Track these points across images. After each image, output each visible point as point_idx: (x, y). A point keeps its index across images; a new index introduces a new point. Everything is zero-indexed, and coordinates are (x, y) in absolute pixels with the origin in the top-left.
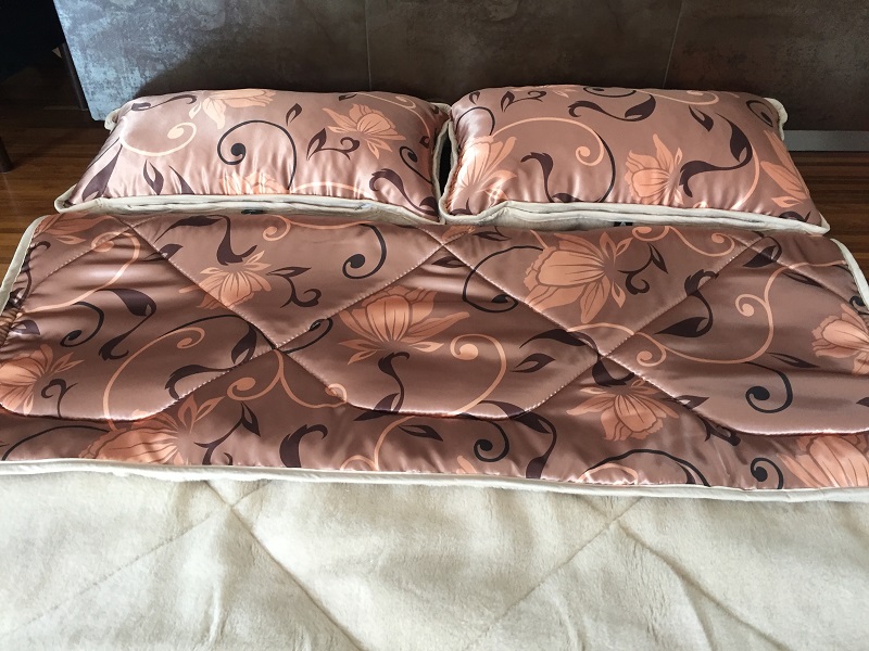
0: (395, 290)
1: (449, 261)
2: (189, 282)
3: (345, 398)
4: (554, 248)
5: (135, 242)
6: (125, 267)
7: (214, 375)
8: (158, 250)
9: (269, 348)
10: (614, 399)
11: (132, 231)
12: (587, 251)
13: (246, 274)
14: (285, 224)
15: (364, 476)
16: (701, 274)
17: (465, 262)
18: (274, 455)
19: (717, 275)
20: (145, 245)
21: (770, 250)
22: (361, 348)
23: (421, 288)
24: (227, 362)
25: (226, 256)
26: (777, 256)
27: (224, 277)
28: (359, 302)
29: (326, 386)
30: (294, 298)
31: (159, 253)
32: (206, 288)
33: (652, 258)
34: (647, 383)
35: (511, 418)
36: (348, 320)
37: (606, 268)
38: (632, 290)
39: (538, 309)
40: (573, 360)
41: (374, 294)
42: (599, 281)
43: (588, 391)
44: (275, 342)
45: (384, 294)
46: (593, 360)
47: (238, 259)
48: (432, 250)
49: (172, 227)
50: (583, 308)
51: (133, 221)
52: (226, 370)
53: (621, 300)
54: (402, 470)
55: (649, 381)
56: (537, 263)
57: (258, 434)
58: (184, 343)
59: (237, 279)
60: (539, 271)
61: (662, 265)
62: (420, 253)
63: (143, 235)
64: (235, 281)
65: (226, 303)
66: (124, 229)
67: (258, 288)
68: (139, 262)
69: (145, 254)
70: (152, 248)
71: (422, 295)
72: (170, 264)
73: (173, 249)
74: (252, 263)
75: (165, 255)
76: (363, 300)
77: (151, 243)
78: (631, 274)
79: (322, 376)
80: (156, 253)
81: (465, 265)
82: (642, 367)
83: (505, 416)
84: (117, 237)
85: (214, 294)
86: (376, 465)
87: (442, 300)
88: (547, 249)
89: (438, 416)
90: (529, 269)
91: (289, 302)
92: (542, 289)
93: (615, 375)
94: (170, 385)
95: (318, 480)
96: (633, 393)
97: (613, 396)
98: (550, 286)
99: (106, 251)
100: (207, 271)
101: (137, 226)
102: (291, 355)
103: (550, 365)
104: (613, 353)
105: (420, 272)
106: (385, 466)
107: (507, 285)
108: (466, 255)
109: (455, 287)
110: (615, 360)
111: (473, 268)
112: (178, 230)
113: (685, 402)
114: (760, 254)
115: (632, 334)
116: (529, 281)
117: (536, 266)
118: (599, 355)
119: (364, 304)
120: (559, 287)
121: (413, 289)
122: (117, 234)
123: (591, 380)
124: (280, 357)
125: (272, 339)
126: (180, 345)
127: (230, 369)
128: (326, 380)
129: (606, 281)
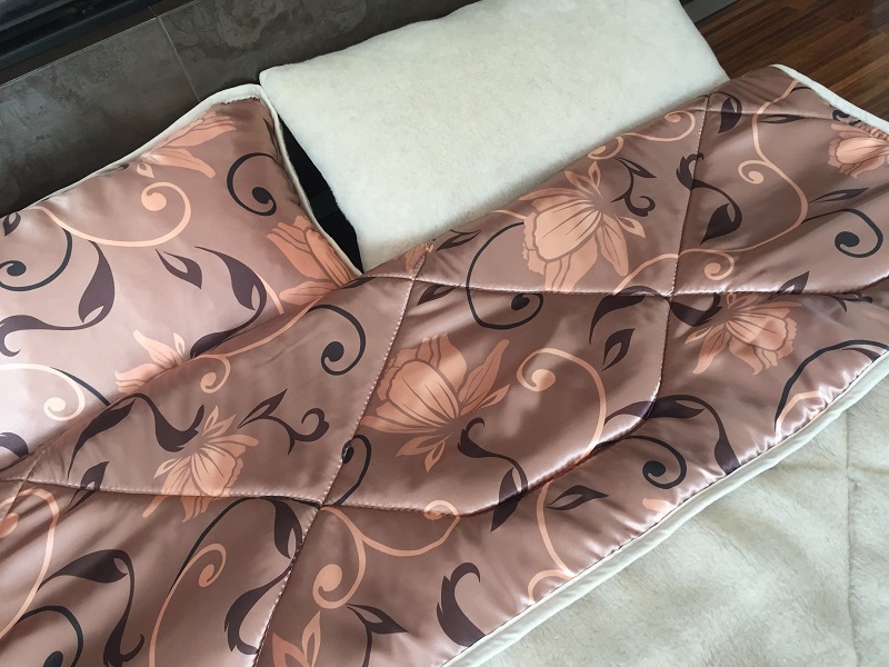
0: (402, 358)
1: (432, 292)
2: (146, 499)
3: (454, 510)
4: (533, 215)
5: (42, 495)
6: (51, 533)
7: (277, 590)
8: (78, 485)
9: (314, 511)
10: (725, 329)
11: (28, 485)
12: (566, 199)
13: (212, 444)
14: (219, 362)
15: (564, 595)
16: (685, 163)
17: (451, 284)
18: (444, 643)
19: (700, 156)
20: (58, 491)
21: (727, 104)
22: (425, 449)
23: (425, 339)
24: (278, 563)
25: (172, 439)
26: (740, 107)
27: (189, 464)
28: (372, 396)
29: (420, 513)
30: (294, 437)
31: (82, 488)
32: (174, 492)
33: (631, 171)
34: (739, 294)
35: (645, 418)
36: (380, 425)
37: (597, 205)
38: (641, 213)
39: (566, 289)
40: (649, 318)
41: (382, 377)
42: (602, 224)
43: (694, 339)
44: (314, 499)
45: (394, 370)
46: (666, 306)
47: (190, 434)
48: (405, 292)
49: (79, 446)
50: (610, 260)
51: (21, 472)
52: (285, 574)
53: (638, 229)
54: (600, 558)
55: (739, 290)
56: (529, 239)
57: (402, 630)
58: (206, 576)
59: (206, 455)
60: (537, 249)
61: (645, 174)
62: (395, 303)
63: (46, 481)
64: (205, 459)
65: (216, 493)
66: (17, 489)
67: (242, 450)
68: (65, 514)
69: (65, 501)
70: (69, 488)
71: (435, 347)
72: (105, 492)
73: (97, 473)
74: (212, 427)
75: (91, 486)
76: (375, 391)
77: (64, 483)
78: (627, 196)
79: (407, 505)
80: (78, 490)
81: (453, 288)
82: (720, 282)
83: (637, 419)
84: (15, 505)
85: (190, 491)
86: (566, 572)
87: (459, 339)
88: (527, 219)
89: (571, 467)
90: (525, 252)
91: (292, 445)
92: (554, 267)
93: (704, 306)
94: (235, 641)
95: (516, 638)
96: (737, 311)
97: (721, 326)
98: (560, 258)
99: (14, 529)
100: (161, 471)
101: (31, 474)
102: (348, 502)
103: (635, 337)
104: (677, 286)
105: (409, 322)
106: (575, 565)
107: (513, 283)
108: (446, 275)
109: (462, 318)
110: (686, 292)
111: (464, 285)
112: (88, 446)
113: (792, 288)
114: (722, 113)
115: (676, 256)
116: (535, 265)
117: (530, 246)
118: (666, 298)
119: (382, 397)
120: (570, 253)
121: (419, 346)
122: (12, 499)
123: (684, 328)
124: (338, 513)
125: (309, 498)
126: (203, 582)
127: (289, 568)
128: (416, 506)
129: (607, 218)
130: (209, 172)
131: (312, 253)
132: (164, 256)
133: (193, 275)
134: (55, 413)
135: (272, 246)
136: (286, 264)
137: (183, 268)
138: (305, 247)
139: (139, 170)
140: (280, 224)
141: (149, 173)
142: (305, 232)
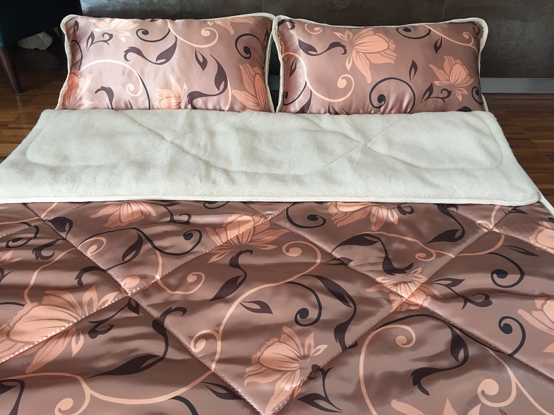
130: (232, 32)
131: (254, 83)
132: (197, 53)
133: (203, 65)
134: (130, 91)
135: (240, 70)
136: (241, 81)
137: (201, 60)
138: (253, 79)
139: (209, 23)
140: (248, 65)
141: (211, 25)
142: (256, 74)
